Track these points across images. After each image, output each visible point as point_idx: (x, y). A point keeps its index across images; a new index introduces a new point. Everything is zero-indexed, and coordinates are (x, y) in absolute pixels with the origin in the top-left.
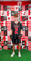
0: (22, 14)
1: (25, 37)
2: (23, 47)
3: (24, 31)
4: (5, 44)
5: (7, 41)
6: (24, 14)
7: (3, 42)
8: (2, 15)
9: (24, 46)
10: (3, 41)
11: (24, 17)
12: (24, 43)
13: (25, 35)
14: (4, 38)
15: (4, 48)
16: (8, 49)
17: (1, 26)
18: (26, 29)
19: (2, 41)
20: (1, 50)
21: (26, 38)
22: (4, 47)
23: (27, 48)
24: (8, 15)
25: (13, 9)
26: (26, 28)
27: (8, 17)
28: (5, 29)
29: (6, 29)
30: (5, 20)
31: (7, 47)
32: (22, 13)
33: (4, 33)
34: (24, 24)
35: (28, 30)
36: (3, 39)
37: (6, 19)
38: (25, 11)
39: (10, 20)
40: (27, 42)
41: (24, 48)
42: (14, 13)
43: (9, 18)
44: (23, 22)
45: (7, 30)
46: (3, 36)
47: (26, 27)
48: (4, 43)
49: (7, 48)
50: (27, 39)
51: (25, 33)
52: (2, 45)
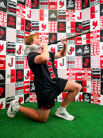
0: (74, 16)
1: (83, 72)
3: (81, 57)
4: (33, 88)
7: (29, 84)
8: (27, 18)
9: (82, 93)
10: (29, 80)
11: (80, 23)
13: (84, 67)
15: (31, 99)
18: (85, 52)
20: (23, 103)
23: (90, 98)
24: (42, 19)
25: (54, 6)
30: (33, 30)
32: (74, 14)
34: (80, 39)
35: (89, 54)
37: (37, 28)
38: (81, 11)
39: (47, 31)
40: (89, 83)
42: (56, 14)
46: (29, 69)
47: (84, 46)
48: (31, 86)
50: (89, 74)
51: (83, 62)
52: (26, 90)
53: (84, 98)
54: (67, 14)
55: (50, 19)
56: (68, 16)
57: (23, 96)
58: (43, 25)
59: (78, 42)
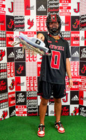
0: (69, 8)
1: (80, 80)
2: (72, 108)
3: (78, 62)
4: (19, 100)
5: (24, 93)
6: (75, 10)
7: (14, 95)
8: (8, 13)
9: (77, 106)
10: (14, 90)
12: (76, 98)
13: (81, 74)
14: (17, 83)
15: (17, 113)
16: (29, 114)
17: (8, 45)
19: (9, 91)
21: (81, 83)
22: (17, 110)
24: (28, 13)
26: (81, 53)
27: (26, 18)
28: (18, 57)
29: (22, 57)
30: (17, 28)
31: (26, 110)
33: (17, 67)
34: (77, 39)
36: (13, 84)
39: (34, 29)
41: (75, 112)
42: (45, 6)
43: (31, 23)
44: (73, 35)
45: (24, 59)
46: (14, 78)
47: (82, 48)
48: (17, 98)
49: (24, 113)
51: (81, 68)
52: (11, 103)
53: (80, 111)
54: (60, 5)
55: (38, 13)
56: (61, 8)
57: (7, 109)
58: (29, 20)
59: (74, 42)
